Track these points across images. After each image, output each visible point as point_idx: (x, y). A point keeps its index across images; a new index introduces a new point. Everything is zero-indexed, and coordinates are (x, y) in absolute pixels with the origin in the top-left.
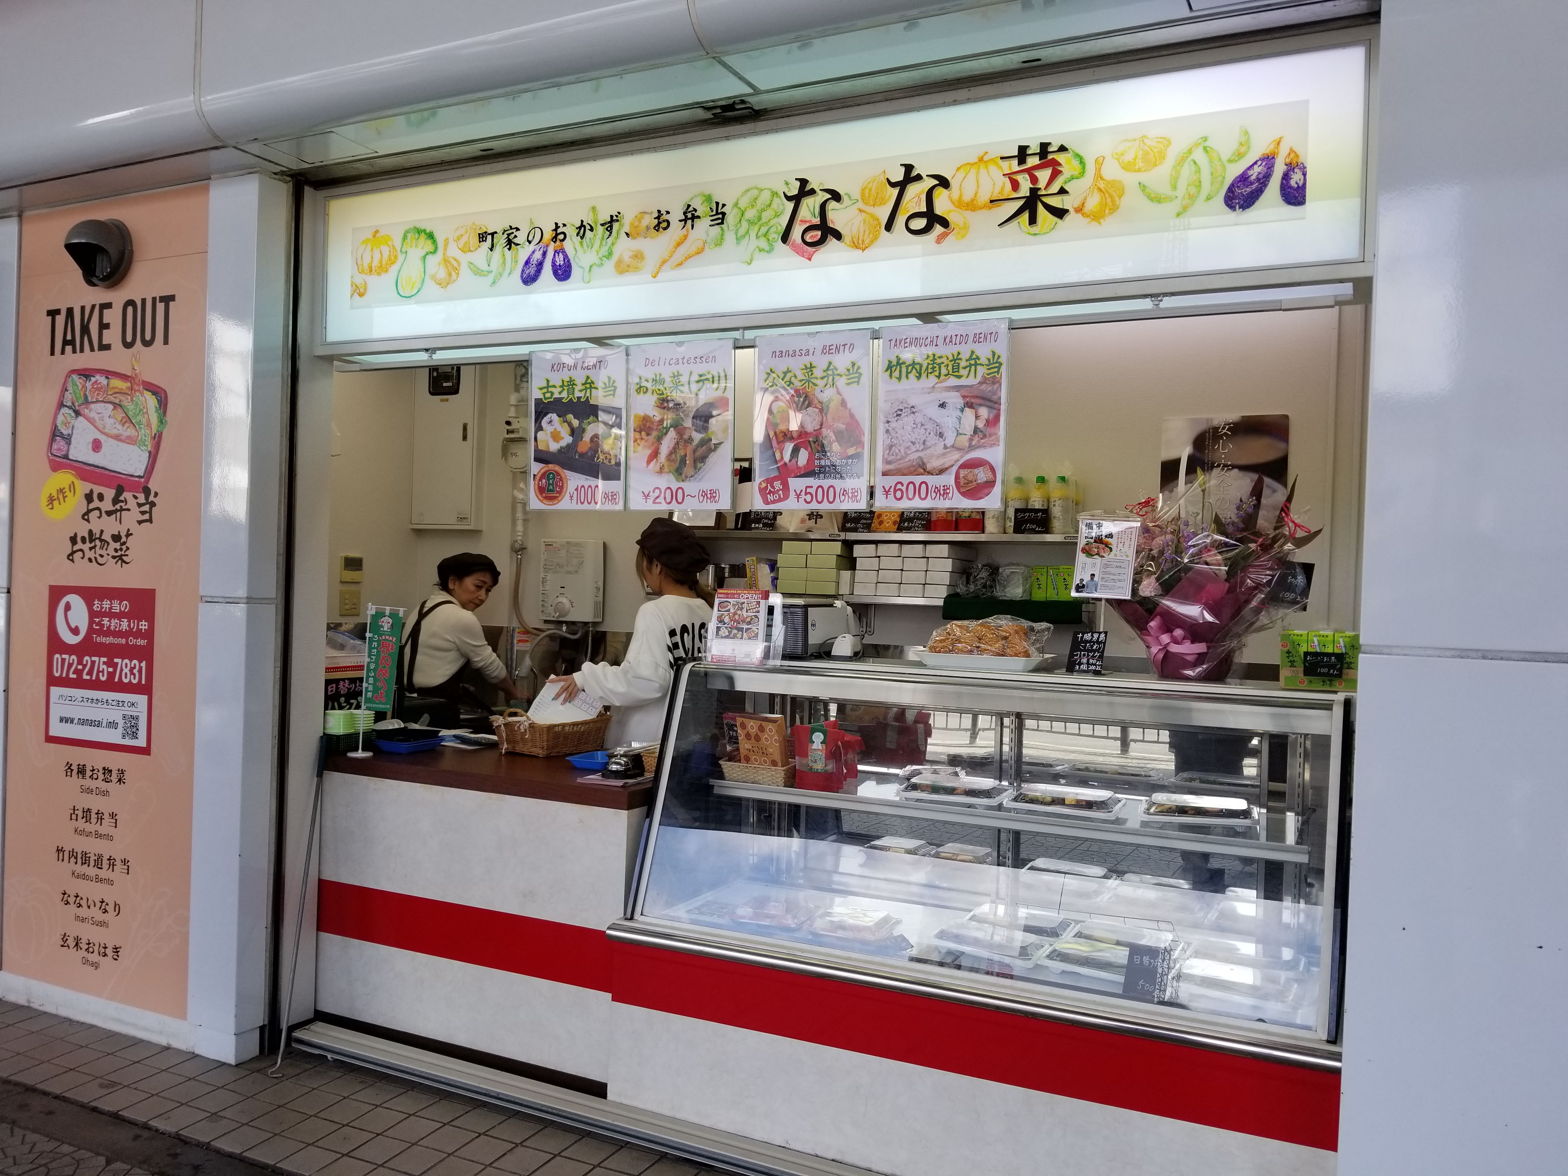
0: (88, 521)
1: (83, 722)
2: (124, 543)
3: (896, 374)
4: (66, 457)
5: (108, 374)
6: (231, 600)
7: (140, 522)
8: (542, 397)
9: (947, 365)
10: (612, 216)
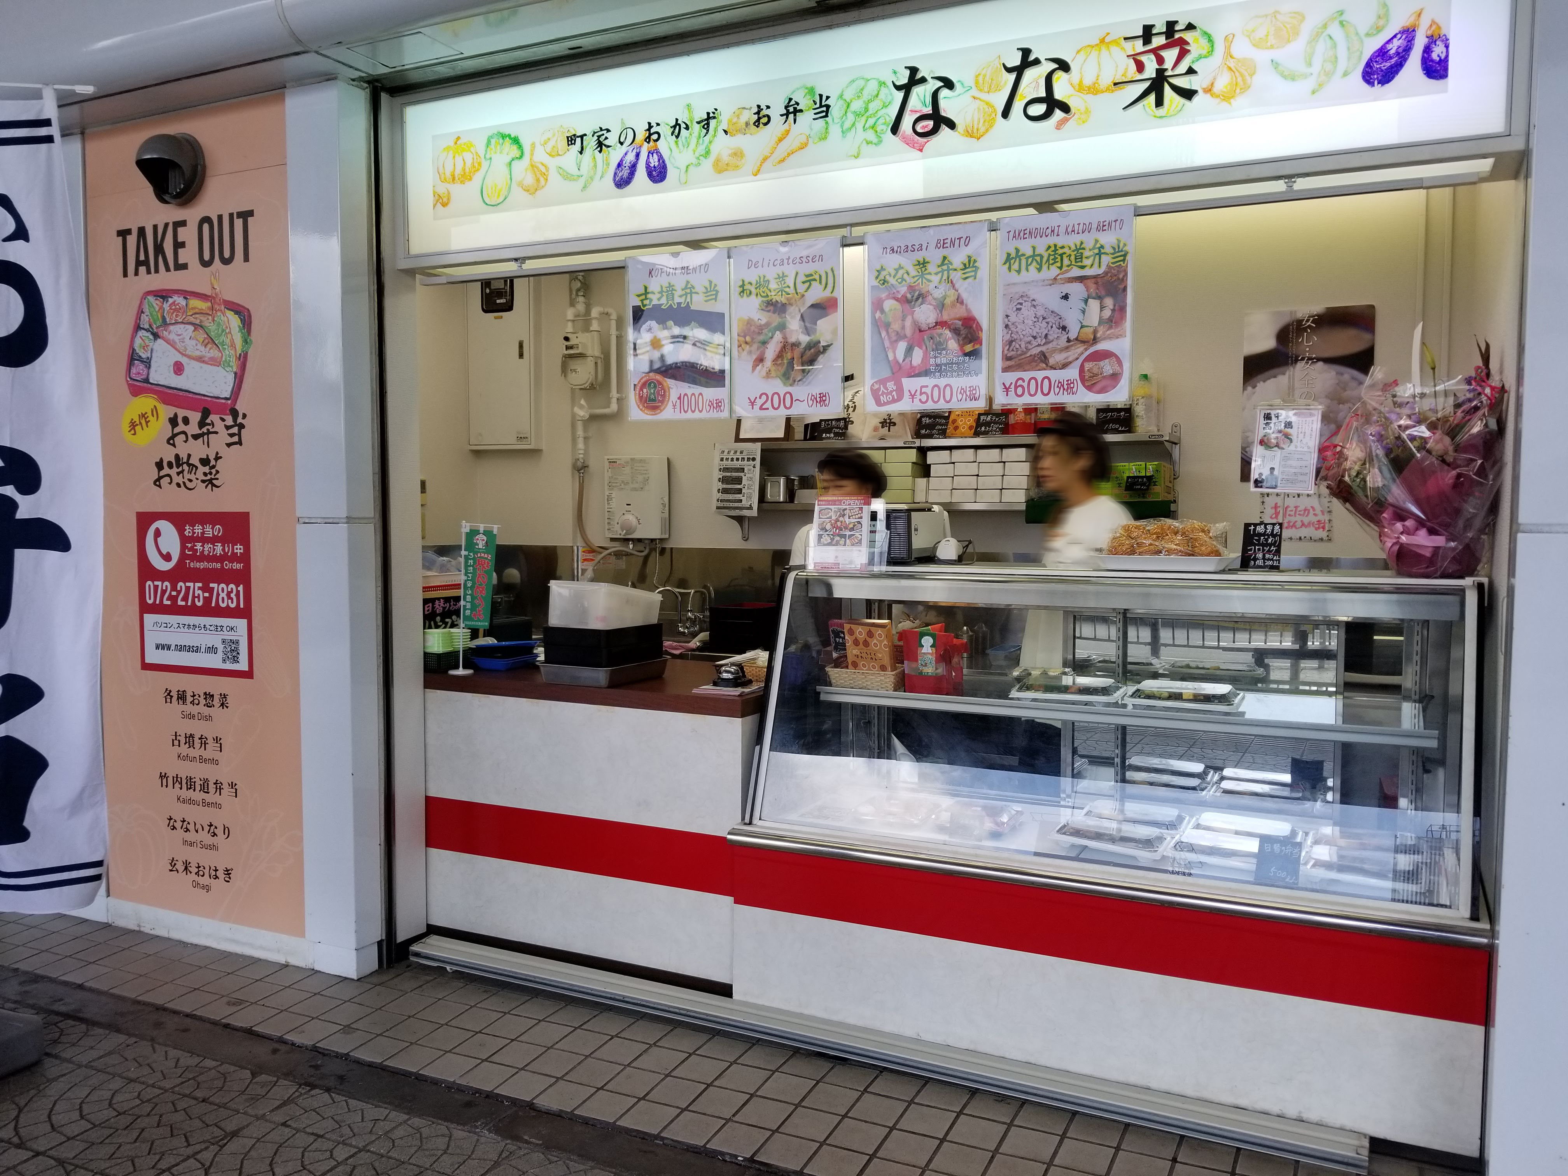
0: (174, 445)
1: (180, 648)
2: (214, 467)
3: (1015, 266)
4: (147, 381)
5: (187, 294)
6: (331, 521)
7: (229, 445)
8: (640, 304)
9: (1070, 256)
10: (708, 114)
